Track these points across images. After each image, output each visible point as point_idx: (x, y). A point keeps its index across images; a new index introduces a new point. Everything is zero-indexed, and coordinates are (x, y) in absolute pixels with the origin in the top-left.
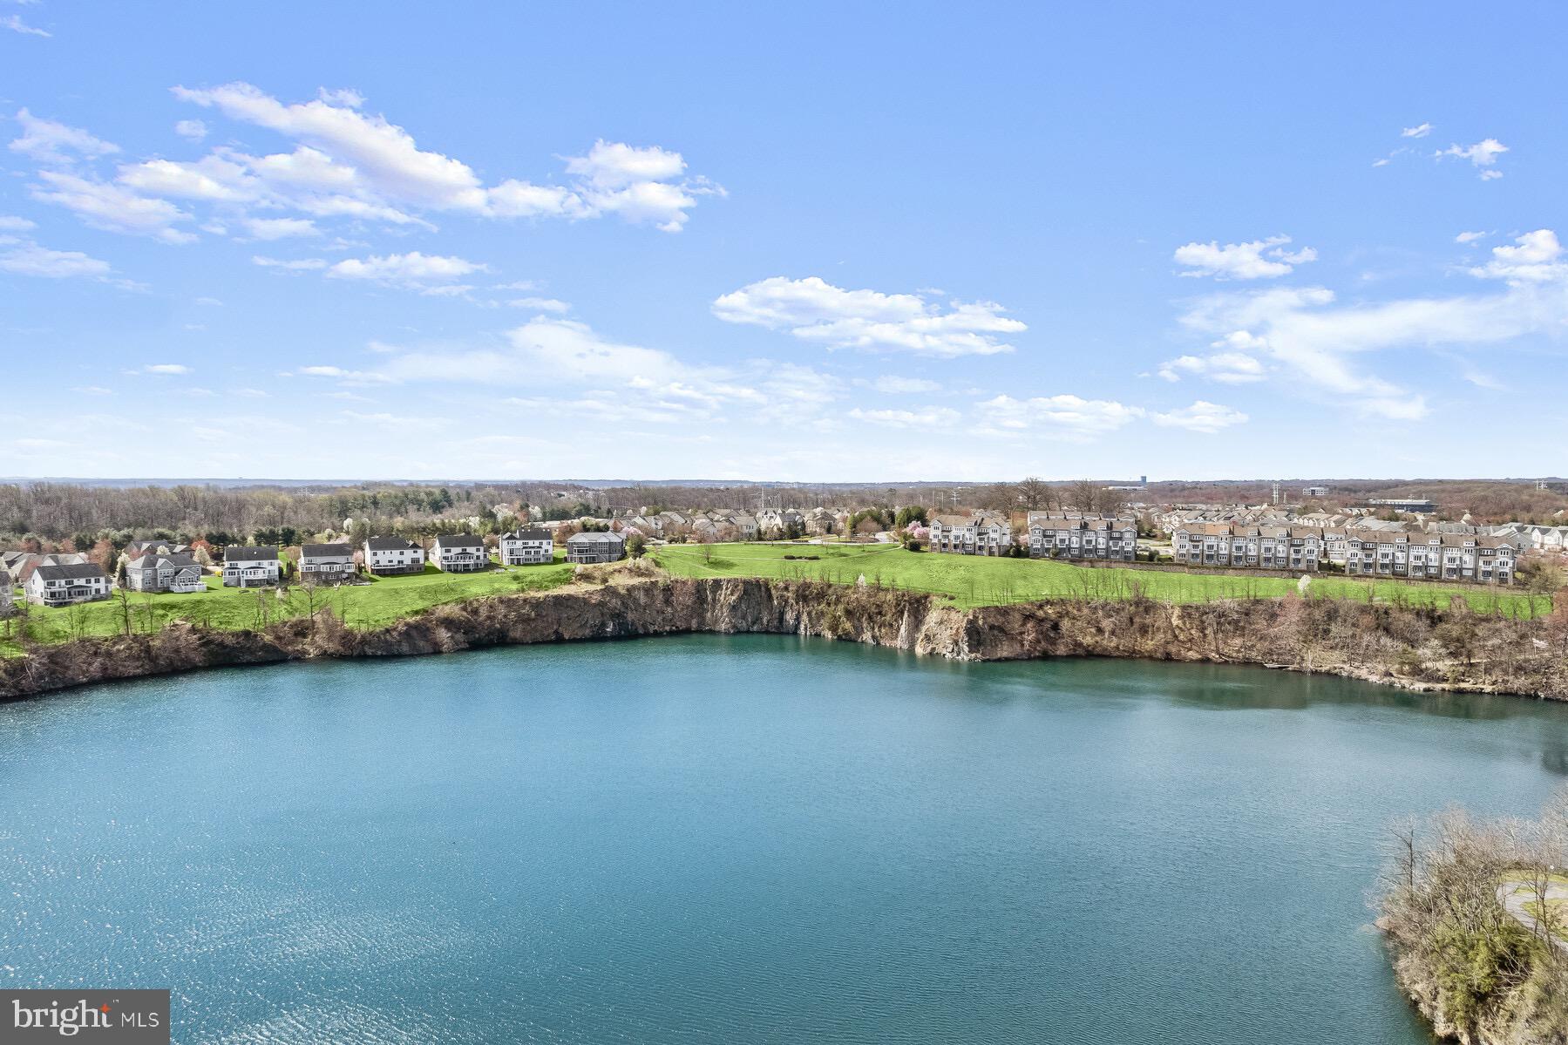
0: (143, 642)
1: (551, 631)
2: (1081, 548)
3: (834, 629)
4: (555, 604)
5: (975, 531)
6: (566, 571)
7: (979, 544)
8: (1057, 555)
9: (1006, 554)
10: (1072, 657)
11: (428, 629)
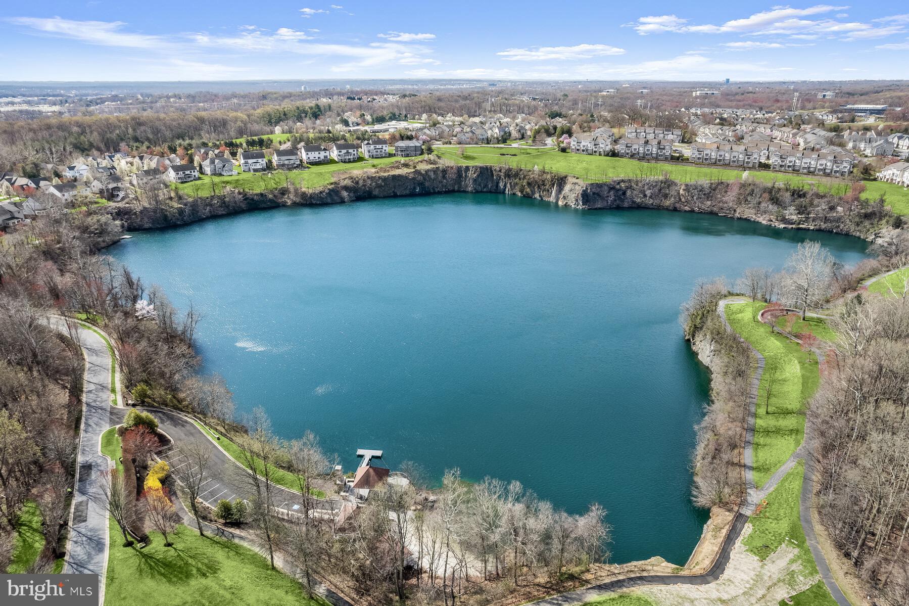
0: (222, 199)
1: (391, 191)
2: (644, 153)
3: (522, 192)
4: (393, 179)
5: (593, 143)
6: (397, 162)
7: (594, 150)
8: (632, 156)
9: (607, 155)
10: (630, 208)
11: (338, 191)
